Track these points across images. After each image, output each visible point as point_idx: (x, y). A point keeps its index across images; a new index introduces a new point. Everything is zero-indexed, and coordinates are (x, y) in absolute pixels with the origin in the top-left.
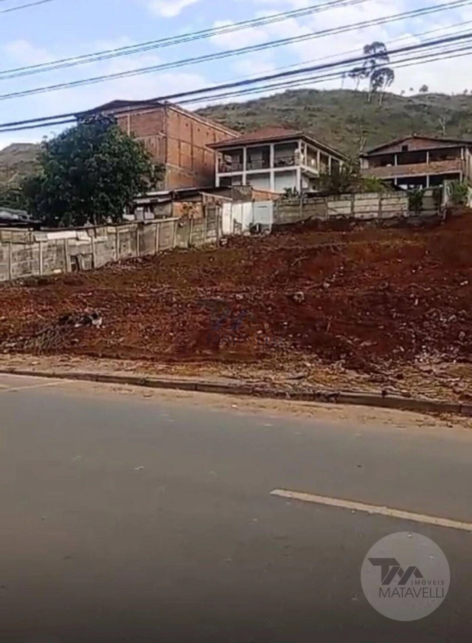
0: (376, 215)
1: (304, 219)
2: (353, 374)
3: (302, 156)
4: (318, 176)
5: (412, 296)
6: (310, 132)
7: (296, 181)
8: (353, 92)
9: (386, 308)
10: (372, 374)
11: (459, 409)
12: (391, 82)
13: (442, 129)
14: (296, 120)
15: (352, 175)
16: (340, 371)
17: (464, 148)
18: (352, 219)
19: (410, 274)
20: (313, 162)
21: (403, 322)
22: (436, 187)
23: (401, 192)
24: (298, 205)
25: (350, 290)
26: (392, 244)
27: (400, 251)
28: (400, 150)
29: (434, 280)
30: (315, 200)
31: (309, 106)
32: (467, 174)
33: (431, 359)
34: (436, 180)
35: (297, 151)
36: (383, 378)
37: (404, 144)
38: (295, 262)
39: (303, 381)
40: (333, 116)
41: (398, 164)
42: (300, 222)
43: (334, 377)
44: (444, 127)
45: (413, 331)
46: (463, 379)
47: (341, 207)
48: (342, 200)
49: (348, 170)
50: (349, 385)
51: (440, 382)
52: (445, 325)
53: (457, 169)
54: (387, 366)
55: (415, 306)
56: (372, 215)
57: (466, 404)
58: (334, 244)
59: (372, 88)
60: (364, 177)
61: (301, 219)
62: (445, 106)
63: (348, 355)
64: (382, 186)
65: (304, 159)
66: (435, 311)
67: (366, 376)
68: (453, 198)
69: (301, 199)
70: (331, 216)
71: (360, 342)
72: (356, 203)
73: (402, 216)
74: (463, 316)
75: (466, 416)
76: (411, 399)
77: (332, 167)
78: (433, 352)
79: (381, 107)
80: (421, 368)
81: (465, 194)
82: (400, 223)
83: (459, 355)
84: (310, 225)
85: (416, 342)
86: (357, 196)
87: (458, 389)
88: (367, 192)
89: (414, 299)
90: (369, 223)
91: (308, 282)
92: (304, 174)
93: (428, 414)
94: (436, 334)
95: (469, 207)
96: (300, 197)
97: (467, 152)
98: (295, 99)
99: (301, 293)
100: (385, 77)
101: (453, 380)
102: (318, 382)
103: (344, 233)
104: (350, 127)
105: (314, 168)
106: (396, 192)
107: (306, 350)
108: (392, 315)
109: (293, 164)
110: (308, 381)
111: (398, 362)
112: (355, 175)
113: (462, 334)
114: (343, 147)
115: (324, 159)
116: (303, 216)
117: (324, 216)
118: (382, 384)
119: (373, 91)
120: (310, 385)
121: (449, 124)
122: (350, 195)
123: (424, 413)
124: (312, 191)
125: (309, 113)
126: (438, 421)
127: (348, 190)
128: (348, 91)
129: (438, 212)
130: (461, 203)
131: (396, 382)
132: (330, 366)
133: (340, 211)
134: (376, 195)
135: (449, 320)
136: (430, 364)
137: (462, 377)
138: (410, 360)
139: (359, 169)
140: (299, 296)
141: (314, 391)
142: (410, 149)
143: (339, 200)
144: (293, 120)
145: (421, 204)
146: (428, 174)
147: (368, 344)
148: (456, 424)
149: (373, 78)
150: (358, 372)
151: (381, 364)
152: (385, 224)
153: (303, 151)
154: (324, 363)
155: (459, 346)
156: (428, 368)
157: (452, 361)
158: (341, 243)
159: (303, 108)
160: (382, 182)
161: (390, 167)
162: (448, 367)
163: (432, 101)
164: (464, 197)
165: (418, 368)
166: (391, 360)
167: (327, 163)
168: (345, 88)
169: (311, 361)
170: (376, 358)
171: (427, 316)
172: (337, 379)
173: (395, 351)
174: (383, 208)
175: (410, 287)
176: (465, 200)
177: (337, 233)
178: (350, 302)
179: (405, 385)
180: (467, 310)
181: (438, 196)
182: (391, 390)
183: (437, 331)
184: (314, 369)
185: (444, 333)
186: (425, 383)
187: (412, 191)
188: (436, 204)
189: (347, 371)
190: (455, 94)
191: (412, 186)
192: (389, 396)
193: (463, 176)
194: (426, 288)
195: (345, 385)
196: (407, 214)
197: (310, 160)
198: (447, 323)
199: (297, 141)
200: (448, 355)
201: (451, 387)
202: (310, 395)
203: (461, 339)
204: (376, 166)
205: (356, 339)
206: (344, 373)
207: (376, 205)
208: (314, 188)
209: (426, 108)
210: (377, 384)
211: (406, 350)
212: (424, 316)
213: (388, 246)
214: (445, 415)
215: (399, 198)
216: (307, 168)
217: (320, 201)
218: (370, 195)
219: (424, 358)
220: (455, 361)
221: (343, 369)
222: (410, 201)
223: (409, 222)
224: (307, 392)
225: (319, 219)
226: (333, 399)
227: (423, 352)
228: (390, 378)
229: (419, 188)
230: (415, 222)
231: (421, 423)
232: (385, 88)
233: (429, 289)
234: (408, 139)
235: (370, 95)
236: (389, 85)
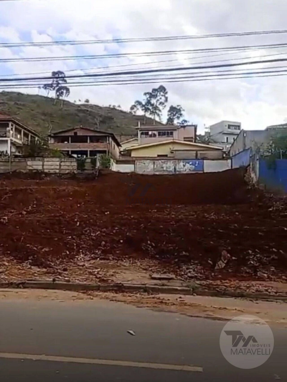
0: (57, 171)
1: (12, 170)
2: (35, 269)
3: (11, 132)
4: (22, 145)
5: (76, 220)
6: (18, 118)
7: (7, 147)
8: (45, 97)
9: (60, 227)
10: (48, 268)
11: (98, 288)
12: (68, 95)
13: (97, 125)
14: (9, 110)
15: (43, 146)
16: (27, 267)
17: (109, 137)
18: (43, 172)
19: (76, 207)
20: (19, 136)
21: (69, 236)
22: (93, 157)
23: (72, 159)
24: (8, 162)
25: (38, 216)
26: (66, 188)
27: (71, 193)
28: (73, 134)
29: (91, 211)
30: (19, 160)
31: (18, 102)
32: (110, 151)
33: (84, 258)
34: (93, 153)
35: (8, 129)
36: (54, 271)
37: (75, 131)
38: (4, 198)
39: (2, 275)
40: (32, 110)
41: (71, 142)
42: (9, 173)
43: (23, 272)
44: (98, 124)
45: (75, 241)
46: (102, 270)
47: (35, 165)
48: (37, 161)
49: (40, 143)
50: (33, 276)
51: (89, 272)
52: (94, 238)
53: (105, 148)
54: (58, 263)
55: (77, 226)
56: (55, 171)
57: (102, 285)
58: (31, 187)
59: (57, 97)
60: (50, 148)
61: (10, 171)
62: (100, 112)
63: (34, 257)
64: (62, 155)
65: (13, 134)
66: (89, 229)
67: (44, 270)
68: (102, 164)
69: (10, 159)
70: (29, 170)
71: (42, 249)
72: (45, 163)
73: (74, 173)
74: (104, 232)
75: (102, 292)
76: (70, 283)
77: (31, 141)
78: (86, 254)
79: (62, 109)
80: (78, 263)
81: (109, 162)
82: (72, 177)
83: (101, 256)
84: (16, 174)
85: (76, 248)
86: (45, 159)
87: (98, 276)
88: (53, 157)
89: (76, 222)
90: (53, 175)
91: (13, 211)
92: (13, 144)
93: (80, 292)
94: (88, 243)
95: (111, 170)
96: (9, 157)
97: (110, 139)
98: (8, 97)
99: (6, 218)
100: (65, 91)
101: (96, 270)
102: (12, 275)
103: (38, 181)
104: (43, 117)
105: (19, 140)
106: (70, 159)
107: (6, 255)
108: (62, 232)
109: (6, 137)
110: (5, 274)
111: (65, 260)
112: (45, 147)
113: (103, 243)
114: (39, 129)
115: (26, 135)
116: (11, 169)
117: (25, 170)
118: (53, 275)
119: (58, 99)
120: (6, 277)
121: (101, 122)
122: (42, 158)
123: (77, 292)
124: (17, 154)
125: (17, 106)
126: (85, 296)
127: (41, 154)
128: (41, 96)
129: (94, 171)
130: (107, 167)
131: (62, 273)
132: (21, 265)
133: (35, 167)
134: (58, 159)
135: (96, 235)
136: (84, 262)
137: (101, 269)
138: (72, 259)
139: (48, 143)
140: (4, 219)
141: (8, 281)
142: (78, 134)
143: (35, 160)
144: (7, 110)
145: (84, 166)
146: (89, 150)
147: (47, 250)
148: (95, 297)
149: (57, 91)
150: (39, 268)
151: (54, 262)
152: (63, 177)
153: (12, 129)
154: (18, 263)
155: (101, 250)
156: (82, 264)
157: (97, 259)
158: (36, 187)
159: (13, 103)
160: (62, 152)
161: (66, 144)
162: (94, 263)
163: (92, 109)
164: (108, 164)
165: (77, 264)
166: (61, 259)
167: (28, 137)
168: (40, 94)
169: (8, 262)
170: (51, 259)
171: (84, 232)
172: (24, 273)
173: (63, 254)
174: (62, 167)
175: (76, 214)
176: (109, 166)
177: (33, 181)
178: (38, 223)
179: (67, 274)
180: (106, 229)
181: (94, 162)
182: (58, 278)
183: (89, 241)
184: (10, 267)
185: (93, 242)
186: (80, 273)
187: (79, 159)
188: (93, 167)
189: (33, 267)
190: (105, 106)
191: (80, 156)
192: (57, 282)
193: (109, 152)
194: (85, 215)
195: (30, 276)
196: (76, 171)
197: (17, 136)
198: (95, 236)
199: (8, 122)
200: (95, 255)
201: (95, 275)
202: (6, 284)
203: (103, 246)
204: (58, 142)
205: (40, 247)
206: (30, 268)
207: (58, 165)
208: (19, 152)
209: (88, 112)
210: (50, 275)
211: (70, 253)
212: (82, 232)
213: (64, 190)
214: (90, 292)
215: (71, 162)
216: (14, 139)
217: (23, 161)
218: (54, 159)
219: (81, 257)
220: (98, 259)
221: (29, 266)
222: (78, 164)
223: (77, 176)
224: (4, 282)
225: (21, 172)
226: (21, 286)
227: (80, 254)
228: (59, 271)
229: (83, 157)
230: (80, 177)
231: (75, 298)
232: (64, 98)
233: (86, 216)
234: (77, 128)
235: (55, 101)
236: (67, 96)
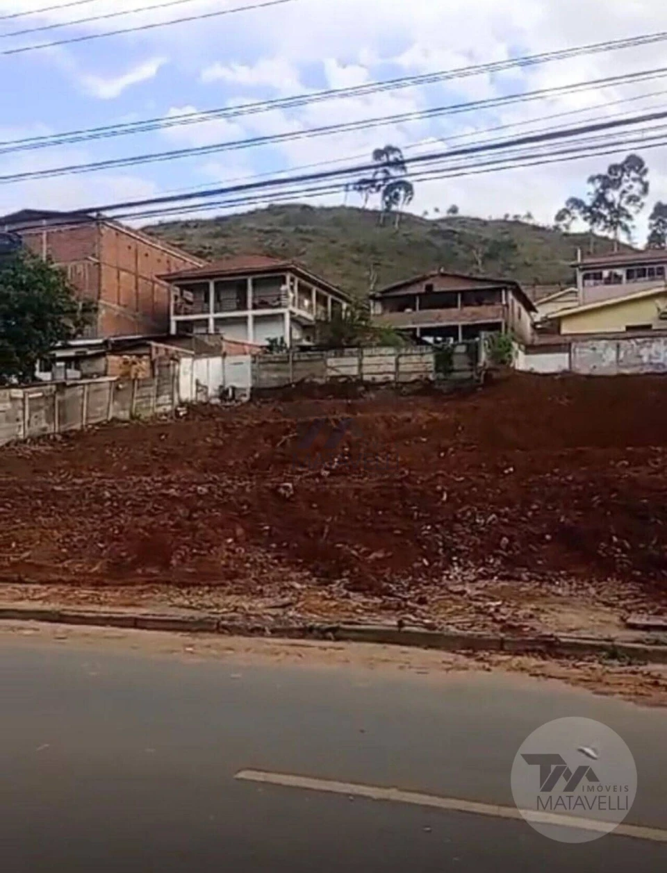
0: (392, 377)
1: (296, 381)
2: (357, 599)
3: (291, 295)
4: (314, 323)
5: (439, 488)
6: (303, 262)
7: (284, 327)
8: (358, 210)
9: (405, 504)
10: (384, 597)
11: (500, 646)
12: (410, 199)
13: (477, 263)
14: (283, 245)
15: (359, 323)
16: (341, 595)
17: (506, 289)
18: (360, 382)
19: (436, 458)
20: (306, 303)
21: (427, 525)
22: (470, 341)
23: (424, 347)
24: (287, 362)
25: (357, 480)
26: (413, 416)
27: (424, 427)
28: (423, 290)
29: (469, 467)
30: (309, 355)
31: (301, 227)
32: (510, 325)
33: (463, 576)
34: (471, 331)
35: (283, 288)
36: (399, 605)
37: (428, 282)
38: (282, 441)
39: (290, 610)
40: (333, 242)
41: (420, 309)
42: (290, 385)
43: (333, 603)
44: (480, 262)
45: (440, 537)
46: (507, 603)
47: (343, 365)
48: (347, 356)
49: (353, 315)
50: (354, 615)
51: (476, 607)
52: (483, 529)
53: (497, 317)
54: (406, 585)
55: (443, 503)
56: (387, 378)
57: (509, 638)
58: (335, 417)
59: (385, 207)
60: (376, 325)
61: (291, 381)
62: (481, 234)
63: (352, 572)
64: (400, 338)
65: (294, 298)
66: (469, 509)
67: (377, 600)
68: (494, 356)
69: (291, 355)
70: (332, 377)
71: (370, 553)
72: (366, 360)
73: (427, 379)
74: (506, 515)
75: (510, 654)
76: (437, 632)
77: (333, 312)
78: (467, 566)
79: (397, 232)
80: (451, 588)
81: (509, 350)
82: (425, 388)
83: (500, 570)
84: (304, 389)
85: (444, 552)
86: (366, 352)
87: (499, 617)
88: (380, 345)
89: (441, 493)
90: (383, 387)
91: (300, 469)
92: (295, 320)
93: (460, 653)
94: (470, 541)
95: (514, 367)
96: (288, 352)
97: (511, 296)
98: (281, 217)
99: (290, 485)
100: (402, 193)
101: (493, 604)
102: (310, 611)
103: (349, 401)
104: (355, 256)
105: (308, 311)
106: (419, 347)
107: (294, 566)
108: (412, 516)
109: (279, 306)
110: (296, 609)
111: (420, 579)
112: (363, 323)
113: (505, 540)
114: (347, 284)
115: (322, 300)
116: (294, 378)
117: (321, 377)
118: (398, 613)
119: (387, 210)
120: (299, 615)
121: (489, 257)
122: (356, 349)
123: (454, 652)
124: (305, 343)
125: (300, 235)
126: (472, 663)
127: (355, 341)
128: (351, 209)
129: (474, 373)
130: (503, 362)
131: (415, 609)
132: (327, 588)
133: (343, 371)
134: (391, 351)
135: (488, 522)
136: (463, 582)
137: (504, 601)
138: (437, 578)
139: (369, 315)
140: (286, 488)
141: (304, 624)
142: (436, 289)
143: (342, 356)
144: (280, 246)
145: (451, 363)
146: (460, 324)
147: (380, 555)
148: (496, 665)
149: (385, 193)
150: (366, 596)
151: (398, 583)
152: (404, 389)
153: (292, 288)
154: (320, 584)
155: (501, 557)
156: (460, 588)
157: (492, 578)
158: (346, 415)
159: (292, 229)
160: (399, 332)
161: (409, 313)
162: (486, 586)
163: (464, 227)
164: (506, 355)
165: (447, 589)
166: (410, 578)
167: (325, 305)
168: (349, 204)
169: (301, 581)
170: (390, 575)
171: (459, 516)
172: (335, 606)
173: (416, 565)
174: (402, 368)
175: (438, 475)
176: (508, 359)
177: (339, 401)
178: (357, 497)
179: (428, 612)
180: (511, 508)
181: (473, 353)
182: (409, 620)
183: (473, 537)
184: (305, 593)
185: (482, 539)
186: (457, 610)
187: (439, 346)
188: (471, 364)
189: (351, 594)
190: (494, 218)
191: (439, 339)
192: (407, 628)
193: (506, 327)
194: (459, 477)
195: (347, 614)
196: (434, 376)
197: (303, 302)
198: (484, 525)
199: (284, 274)
200: (487, 569)
201: (490, 615)
202: (300, 630)
203: (504, 547)
204: (391, 311)
205: (363, 549)
206: (347, 597)
207: (391, 364)
208: (308, 339)
209: (456, 236)
210: (390, 612)
211: (431, 563)
212: (455, 516)
213: (409, 420)
214: (481, 654)
215: (422, 355)
216: (298, 312)
217: (318, 357)
218: (384, 350)
219: (455, 574)
220: (496, 578)
221: (345, 592)
222: (437, 357)
223: (436, 386)
224: (295, 625)
225: (316, 383)
226: (330, 634)
227: (454, 566)
228: (409, 603)
229: (449, 341)
230: (444, 388)
231: (450, 666)
232: (401, 207)
233: (462, 479)
234: (432, 276)
235: (382, 215)
236: (408, 203)
